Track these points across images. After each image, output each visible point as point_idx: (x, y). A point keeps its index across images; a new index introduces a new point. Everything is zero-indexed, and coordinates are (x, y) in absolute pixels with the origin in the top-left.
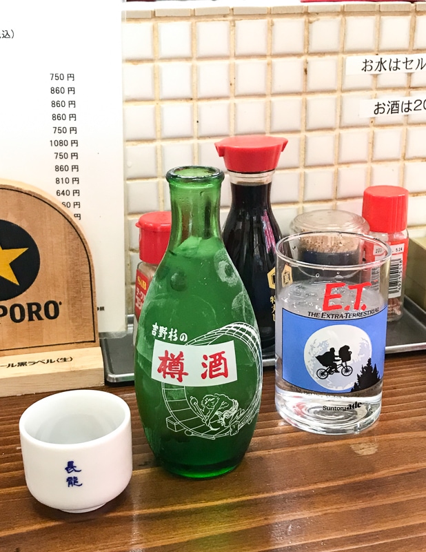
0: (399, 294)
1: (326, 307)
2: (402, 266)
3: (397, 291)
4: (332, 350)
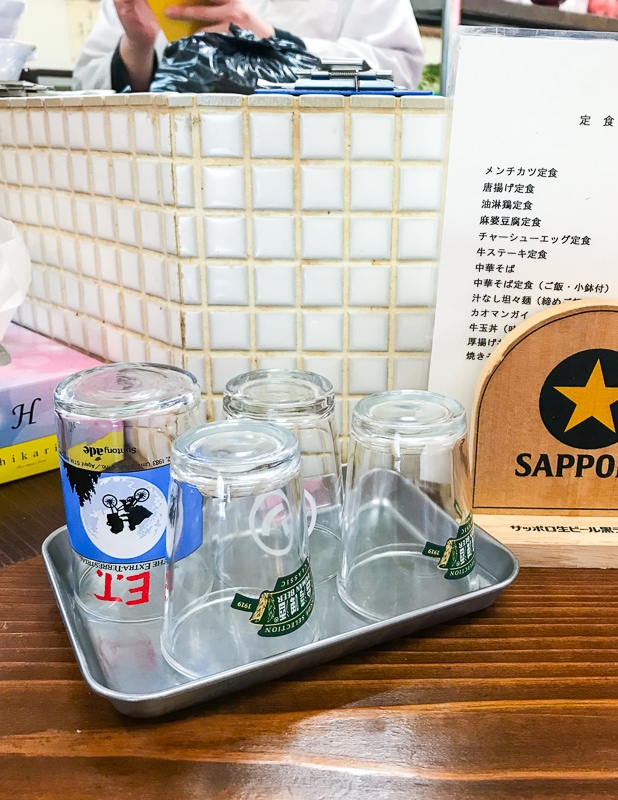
1: (146, 576)
4: (132, 528)
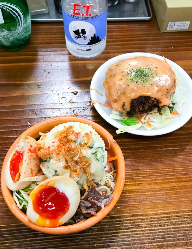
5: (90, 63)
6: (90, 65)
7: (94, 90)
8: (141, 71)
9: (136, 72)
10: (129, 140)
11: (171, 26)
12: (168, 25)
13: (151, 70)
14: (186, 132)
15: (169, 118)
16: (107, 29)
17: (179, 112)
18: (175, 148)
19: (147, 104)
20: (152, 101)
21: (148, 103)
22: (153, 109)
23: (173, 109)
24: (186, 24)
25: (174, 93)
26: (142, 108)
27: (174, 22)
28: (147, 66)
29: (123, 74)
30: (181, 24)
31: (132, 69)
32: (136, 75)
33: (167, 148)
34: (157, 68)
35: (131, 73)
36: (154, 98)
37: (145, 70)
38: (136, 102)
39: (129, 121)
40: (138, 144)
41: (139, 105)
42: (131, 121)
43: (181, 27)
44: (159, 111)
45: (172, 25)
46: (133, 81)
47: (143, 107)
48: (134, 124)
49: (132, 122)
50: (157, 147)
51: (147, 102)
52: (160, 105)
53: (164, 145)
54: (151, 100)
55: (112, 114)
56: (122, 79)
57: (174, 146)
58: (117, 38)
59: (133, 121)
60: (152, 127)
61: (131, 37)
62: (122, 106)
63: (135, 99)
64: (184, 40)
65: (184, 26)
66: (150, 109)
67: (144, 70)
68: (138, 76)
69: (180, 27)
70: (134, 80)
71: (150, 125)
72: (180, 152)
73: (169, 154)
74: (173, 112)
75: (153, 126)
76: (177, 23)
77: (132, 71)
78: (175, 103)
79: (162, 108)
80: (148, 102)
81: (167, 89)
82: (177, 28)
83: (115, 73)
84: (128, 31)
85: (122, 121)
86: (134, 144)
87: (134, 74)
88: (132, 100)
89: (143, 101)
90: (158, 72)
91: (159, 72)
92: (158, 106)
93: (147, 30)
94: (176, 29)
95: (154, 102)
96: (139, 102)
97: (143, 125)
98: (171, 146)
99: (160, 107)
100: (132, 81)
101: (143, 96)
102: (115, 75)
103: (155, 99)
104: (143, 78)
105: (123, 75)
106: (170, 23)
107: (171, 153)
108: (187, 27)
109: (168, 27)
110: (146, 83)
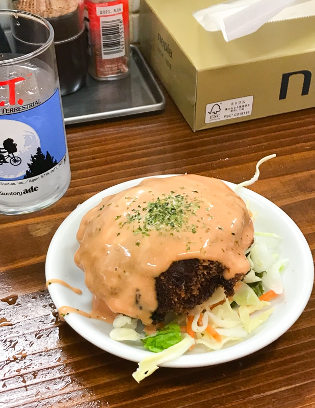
0: (123, 54)
2: (123, 26)
3: (120, 51)
5: (38, 223)
6: (38, 226)
7: (57, 281)
8: (160, 206)
9: (151, 211)
10: (175, 390)
11: (212, 114)
12: (207, 112)
13: (182, 198)
14: (310, 340)
15: (256, 311)
16: (68, 142)
17: (278, 291)
18: (293, 386)
19: (195, 279)
20: (205, 268)
21: (197, 275)
22: (213, 291)
23: (261, 287)
24: (244, 104)
25: (252, 243)
26: (186, 293)
27: (218, 103)
28: (172, 192)
29: (119, 221)
30: (235, 105)
31: (139, 206)
32: (151, 217)
33: (275, 389)
34: (196, 192)
35: (139, 214)
36: (209, 261)
37: (169, 201)
38: (168, 280)
39: (162, 338)
40: (200, 394)
41: (177, 286)
42: (167, 336)
43: (236, 112)
44: (230, 292)
45: (214, 110)
46: (147, 230)
47: (188, 290)
48: (176, 341)
49: (170, 339)
50: (249, 393)
51: (194, 273)
52: (228, 276)
53: (266, 383)
54: (201, 268)
55: (114, 328)
56: (119, 234)
57: (291, 379)
58: (94, 158)
59: (171, 335)
60: (224, 341)
61: (128, 152)
62: (133, 300)
63: (162, 274)
64: (249, 139)
65: (242, 107)
66: (206, 292)
67: (167, 202)
68: (156, 217)
69: (234, 113)
70: (148, 227)
71: (216, 337)
72: (308, 391)
73: (284, 402)
74: (264, 293)
75: (225, 337)
76: (225, 104)
77: (141, 209)
78: (262, 273)
79: (235, 282)
80: (196, 273)
81: (233, 234)
82: (228, 116)
83: (98, 227)
84: (117, 140)
85: (144, 342)
86: (191, 398)
87: (145, 215)
88: (156, 278)
89: (182, 273)
90: (200, 199)
91: (204, 199)
92: (223, 278)
93: (159, 133)
94: (226, 118)
95: (211, 270)
96: (174, 277)
97: (199, 341)
98: (283, 381)
99: (228, 281)
100: (144, 231)
101: (179, 261)
102: (100, 230)
103: (212, 262)
104: (169, 219)
105: (120, 224)
106: (209, 107)
107: (287, 399)
108: (249, 109)
109: (208, 116)
110: (179, 229)
